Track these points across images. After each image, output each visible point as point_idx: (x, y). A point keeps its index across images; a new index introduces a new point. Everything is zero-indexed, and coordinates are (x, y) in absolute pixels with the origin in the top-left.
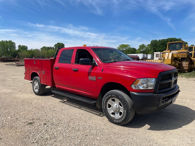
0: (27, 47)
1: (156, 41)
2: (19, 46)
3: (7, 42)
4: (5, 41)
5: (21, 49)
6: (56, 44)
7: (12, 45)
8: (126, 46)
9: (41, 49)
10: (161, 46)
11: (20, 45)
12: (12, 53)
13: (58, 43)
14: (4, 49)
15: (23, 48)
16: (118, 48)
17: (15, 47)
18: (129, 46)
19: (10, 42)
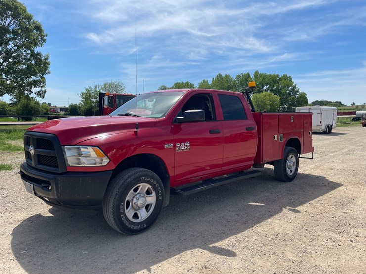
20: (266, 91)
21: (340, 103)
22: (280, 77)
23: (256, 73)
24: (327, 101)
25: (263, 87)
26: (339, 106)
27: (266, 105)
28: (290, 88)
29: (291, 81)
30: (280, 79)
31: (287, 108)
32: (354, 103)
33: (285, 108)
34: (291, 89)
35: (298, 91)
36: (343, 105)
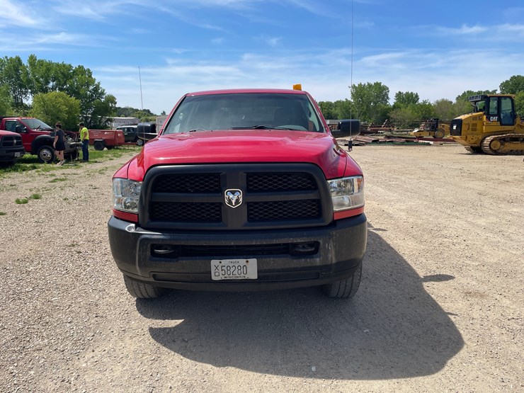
0: (417, 96)
2: (399, 95)
3: (370, 85)
4: (367, 84)
5: (402, 103)
6: (507, 82)
7: (381, 92)
9: (457, 99)
11: (400, 92)
12: (377, 112)
13: (513, 78)
14: (362, 105)
15: (408, 99)
17: (388, 98)
19: (378, 85)
20: (53, 89)
21: (148, 111)
22: (74, 68)
23: (32, 59)
24: (133, 109)
25: (48, 83)
26: (148, 116)
27: (61, 112)
28: (91, 88)
29: (90, 76)
30: (74, 71)
31: (91, 118)
32: (164, 112)
33: (87, 118)
34: (93, 90)
35: (102, 93)
36: (152, 114)
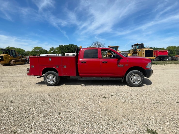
1: (62, 46)
8: (40, 48)
10: (66, 49)
16: (33, 49)
18: (42, 48)
